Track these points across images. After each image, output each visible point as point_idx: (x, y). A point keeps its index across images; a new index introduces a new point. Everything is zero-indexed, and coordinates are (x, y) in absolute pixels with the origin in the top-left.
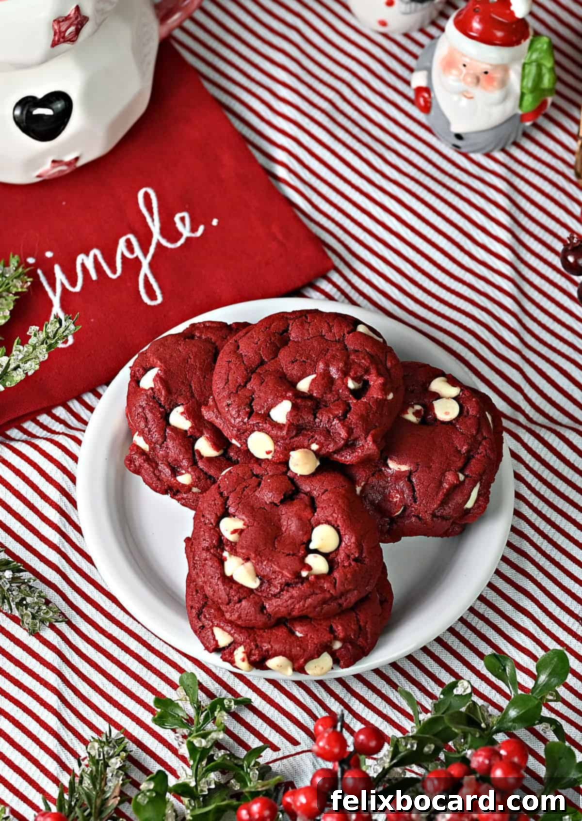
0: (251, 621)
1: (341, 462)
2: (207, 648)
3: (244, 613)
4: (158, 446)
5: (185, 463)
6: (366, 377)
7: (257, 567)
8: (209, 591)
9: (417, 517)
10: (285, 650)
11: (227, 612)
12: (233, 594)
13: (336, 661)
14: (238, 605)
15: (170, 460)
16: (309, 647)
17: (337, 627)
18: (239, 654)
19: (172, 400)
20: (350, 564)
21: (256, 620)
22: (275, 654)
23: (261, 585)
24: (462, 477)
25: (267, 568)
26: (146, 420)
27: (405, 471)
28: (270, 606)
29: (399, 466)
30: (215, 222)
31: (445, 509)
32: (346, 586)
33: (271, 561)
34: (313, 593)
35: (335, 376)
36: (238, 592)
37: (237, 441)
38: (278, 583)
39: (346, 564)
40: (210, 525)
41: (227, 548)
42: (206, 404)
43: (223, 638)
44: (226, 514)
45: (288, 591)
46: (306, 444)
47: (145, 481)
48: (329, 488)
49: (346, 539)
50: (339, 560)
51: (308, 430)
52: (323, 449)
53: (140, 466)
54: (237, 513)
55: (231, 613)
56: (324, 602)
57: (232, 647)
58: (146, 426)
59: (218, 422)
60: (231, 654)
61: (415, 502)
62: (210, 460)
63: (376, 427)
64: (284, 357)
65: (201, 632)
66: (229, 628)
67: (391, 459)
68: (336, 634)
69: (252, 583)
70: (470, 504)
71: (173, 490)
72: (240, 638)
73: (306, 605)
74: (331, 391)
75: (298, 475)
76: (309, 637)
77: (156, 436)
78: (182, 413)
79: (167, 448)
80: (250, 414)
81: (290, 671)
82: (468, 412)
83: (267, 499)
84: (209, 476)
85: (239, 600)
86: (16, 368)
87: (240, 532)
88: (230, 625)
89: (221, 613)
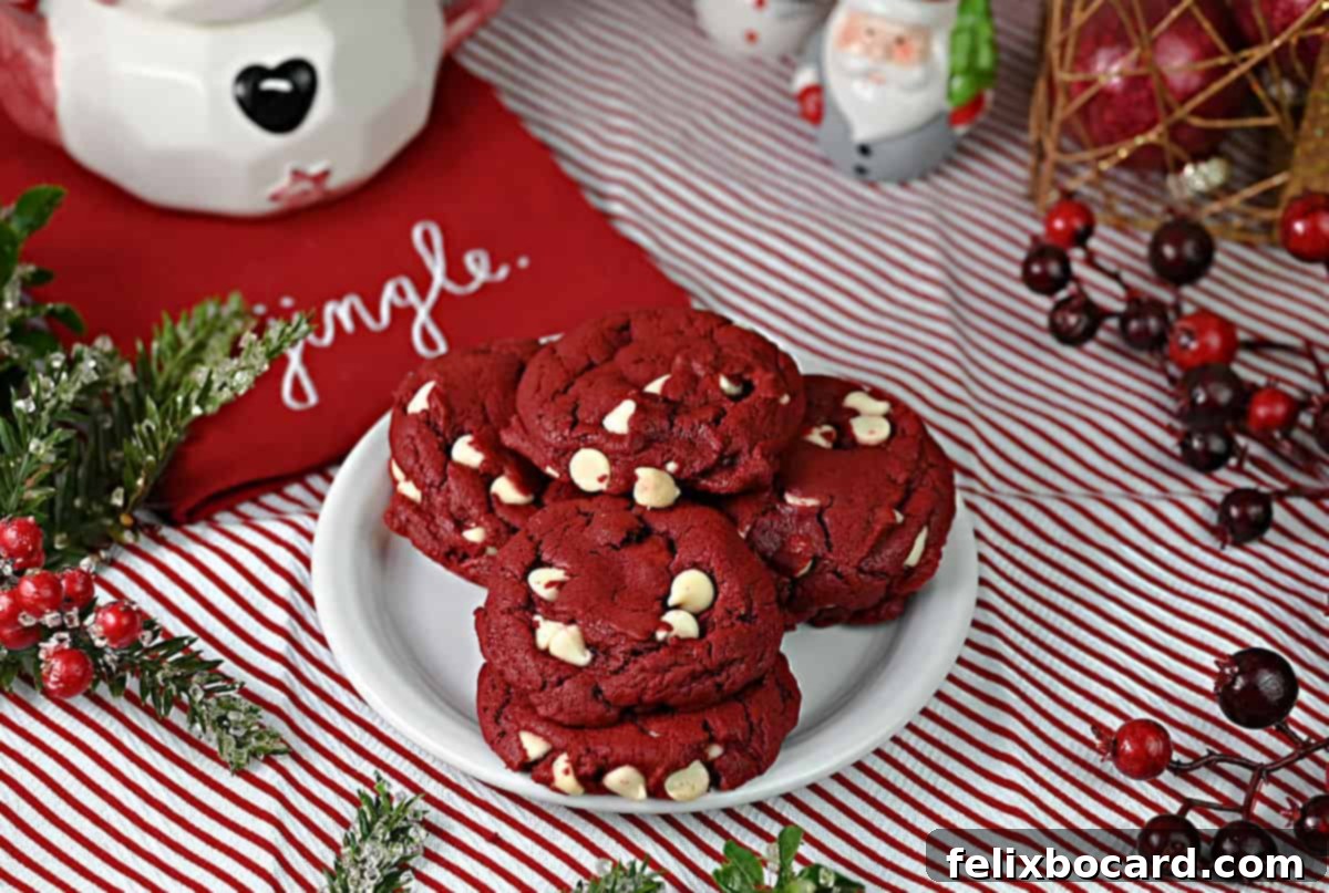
0: (578, 713)
1: (713, 491)
2: (510, 765)
3: (566, 699)
4: (434, 490)
5: (474, 511)
6: (747, 377)
7: (587, 630)
8: (512, 674)
9: (834, 572)
10: (633, 755)
11: (540, 705)
12: (550, 672)
13: (715, 784)
14: (558, 690)
15: (453, 508)
16: (672, 750)
17: (714, 722)
18: (561, 763)
19: (456, 426)
20: (733, 625)
21: (586, 711)
22: (617, 765)
23: (594, 659)
24: (899, 517)
25: (602, 630)
26: (416, 454)
27: (813, 507)
28: (608, 688)
29: (803, 500)
30: (523, 262)
31: (876, 562)
32: (727, 654)
33: (609, 619)
34: (676, 664)
35: (701, 373)
36: (558, 669)
37: (554, 468)
38: (621, 652)
39: (726, 623)
40: (514, 580)
41: (539, 610)
42: (507, 425)
43: (534, 746)
44: (538, 563)
45: (635, 662)
46: (659, 461)
47: (415, 543)
48: (696, 524)
49: (724, 589)
50: (716, 620)
51: (661, 443)
52: (685, 470)
53: (408, 520)
54: (554, 561)
55: (547, 706)
56: (694, 676)
57: (549, 758)
58: (417, 461)
59: (525, 447)
60: (549, 767)
61: (830, 550)
62: (513, 507)
63: (765, 437)
64: (623, 357)
65: (500, 741)
66: (541, 729)
67: (790, 492)
68: (713, 733)
69: (581, 658)
70: (913, 558)
71: (454, 556)
72: (558, 741)
73: (665, 682)
74: (695, 392)
75: (649, 508)
76: (670, 735)
77: (431, 475)
78: (471, 444)
79: (448, 490)
80: (574, 424)
81: (642, 793)
82: (903, 431)
83: (600, 540)
84: (513, 530)
85: (560, 682)
86: (221, 389)
87: (559, 585)
88: (545, 724)
89: (532, 708)
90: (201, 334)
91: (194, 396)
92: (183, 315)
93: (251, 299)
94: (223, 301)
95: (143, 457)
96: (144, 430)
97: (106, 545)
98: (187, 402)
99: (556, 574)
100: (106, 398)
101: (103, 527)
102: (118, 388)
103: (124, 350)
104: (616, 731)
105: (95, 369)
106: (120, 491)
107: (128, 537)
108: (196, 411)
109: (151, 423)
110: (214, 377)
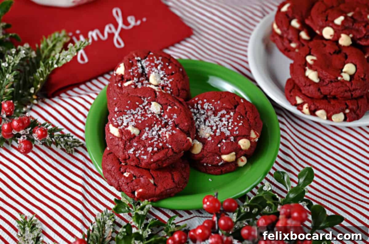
0: (313, 94)
3: (310, 90)
4: (285, 32)
5: (295, 39)
7: (319, 73)
8: (297, 82)
10: (325, 107)
11: (303, 90)
13: (345, 120)
14: (309, 87)
15: (289, 38)
17: (349, 103)
18: (305, 106)
19: (293, 16)
20: (359, 80)
21: (315, 94)
22: (321, 109)
23: (320, 81)
25: (324, 74)
28: (322, 89)
32: (356, 87)
33: (327, 72)
34: (342, 86)
36: (310, 83)
37: (318, 31)
38: (327, 81)
39: (357, 79)
40: (302, 58)
41: (308, 66)
42: (307, 18)
43: (299, 101)
44: (310, 54)
45: (331, 84)
49: (359, 70)
52: (355, 37)
53: (276, 39)
54: (314, 54)
55: (305, 91)
56: (346, 91)
57: (302, 104)
59: (311, 25)
60: (302, 106)
62: (305, 40)
65: (290, 98)
66: (301, 96)
68: (348, 106)
69: (316, 80)
71: (287, 51)
72: (305, 100)
73: (338, 91)
74: (361, 18)
75: (342, 45)
76: (336, 104)
77: (285, 29)
78: (297, 21)
79: (289, 33)
80: (326, 21)
81: (325, 118)
83: (328, 51)
84: (303, 45)
85: (310, 85)
86: (62, 60)
87: (314, 61)
88: (303, 96)
89: (300, 91)
90: (54, 43)
91: (55, 62)
92: (49, 36)
93: (68, 31)
94: (60, 32)
95: (40, 79)
96: (40, 72)
97: (29, 104)
98: (52, 63)
99: (315, 58)
100: (27, 61)
101: (28, 99)
102: (31, 58)
103: (32, 47)
104: (322, 100)
105: (25, 53)
106: (33, 88)
107: (35, 102)
108: (56, 66)
109: (41, 69)
110: (61, 56)
